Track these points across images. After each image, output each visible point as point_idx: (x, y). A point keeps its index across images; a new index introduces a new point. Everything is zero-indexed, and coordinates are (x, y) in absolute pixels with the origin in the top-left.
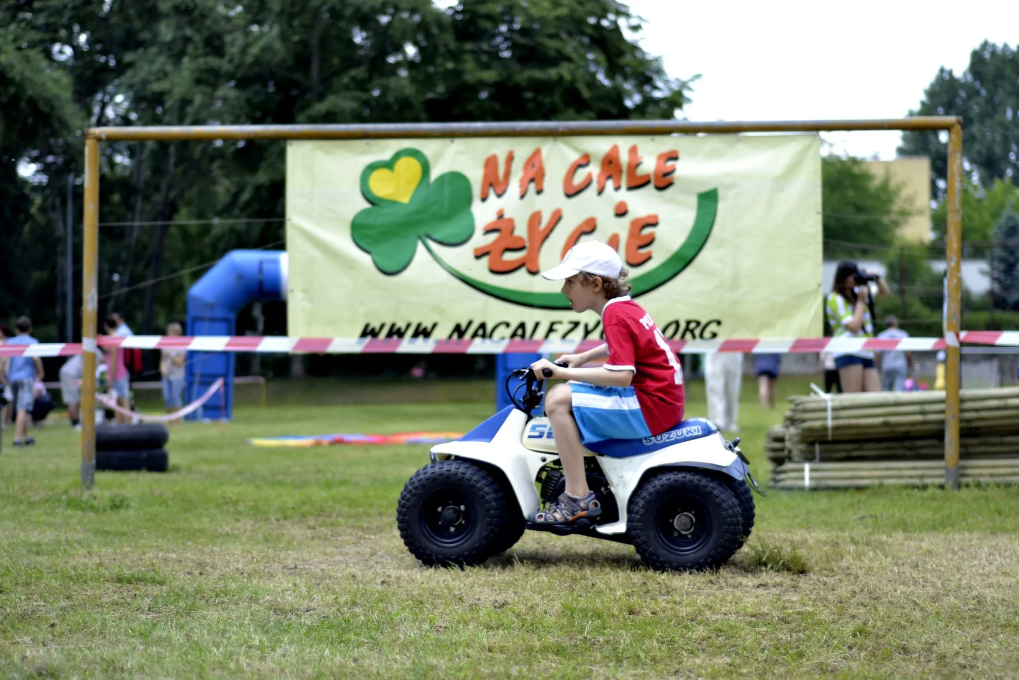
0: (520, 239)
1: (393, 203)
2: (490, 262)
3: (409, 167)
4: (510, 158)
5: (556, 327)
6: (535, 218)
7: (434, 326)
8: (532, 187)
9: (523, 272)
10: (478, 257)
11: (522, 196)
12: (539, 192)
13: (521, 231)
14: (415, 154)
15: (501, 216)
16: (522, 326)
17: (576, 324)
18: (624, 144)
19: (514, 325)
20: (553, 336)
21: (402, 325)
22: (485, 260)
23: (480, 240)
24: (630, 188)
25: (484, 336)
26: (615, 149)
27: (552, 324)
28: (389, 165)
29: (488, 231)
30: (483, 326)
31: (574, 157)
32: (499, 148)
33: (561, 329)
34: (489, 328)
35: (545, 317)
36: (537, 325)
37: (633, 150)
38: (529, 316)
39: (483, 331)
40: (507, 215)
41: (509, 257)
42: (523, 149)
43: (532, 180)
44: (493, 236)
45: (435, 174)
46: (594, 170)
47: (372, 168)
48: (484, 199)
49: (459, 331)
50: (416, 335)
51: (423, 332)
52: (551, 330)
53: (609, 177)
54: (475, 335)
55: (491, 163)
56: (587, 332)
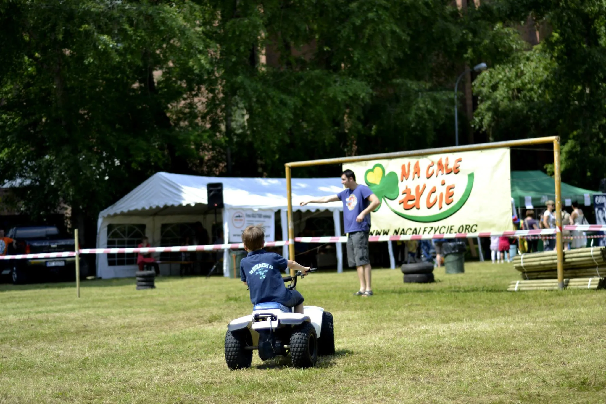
0: (413, 196)
1: (375, 185)
2: (404, 205)
3: (378, 170)
4: (409, 165)
5: (426, 229)
6: (418, 188)
7: (389, 230)
8: (416, 176)
9: (415, 208)
10: (400, 204)
11: (413, 179)
12: (419, 177)
13: (413, 193)
14: (379, 165)
15: (407, 188)
16: (416, 229)
17: (432, 228)
18: (443, 156)
19: (413, 229)
20: (425, 232)
21: (379, 231)
22: (402, 205)
23: (401, 197)
24: (448, 174)
25: (404, 234)
26: (441, 159)
27: (425, 228)
28: (372, 170)
29: (404, 193)
30: (403, 230)
31: (430, 163)
32: (405, 161)
33: (428, 230)
34: (405, 231)
35: (423, 225)
36: (420, 229)
37: (447, 159)
38: (418, 225)
39: (404, 232)
41: (410, 203)
42: (413, 161)
43: (416, 173)
44: (405, 195)
45: (387, 173)
46: (435, 167)
47: (368, 172)
48: (402, 181)
49: (396, 232)
50: (384, 234)
51: (386, 233)
52: (425, 231)
53: (440, 170)
54: (401, 234)
55: (403, 167)
56: (435, 231)
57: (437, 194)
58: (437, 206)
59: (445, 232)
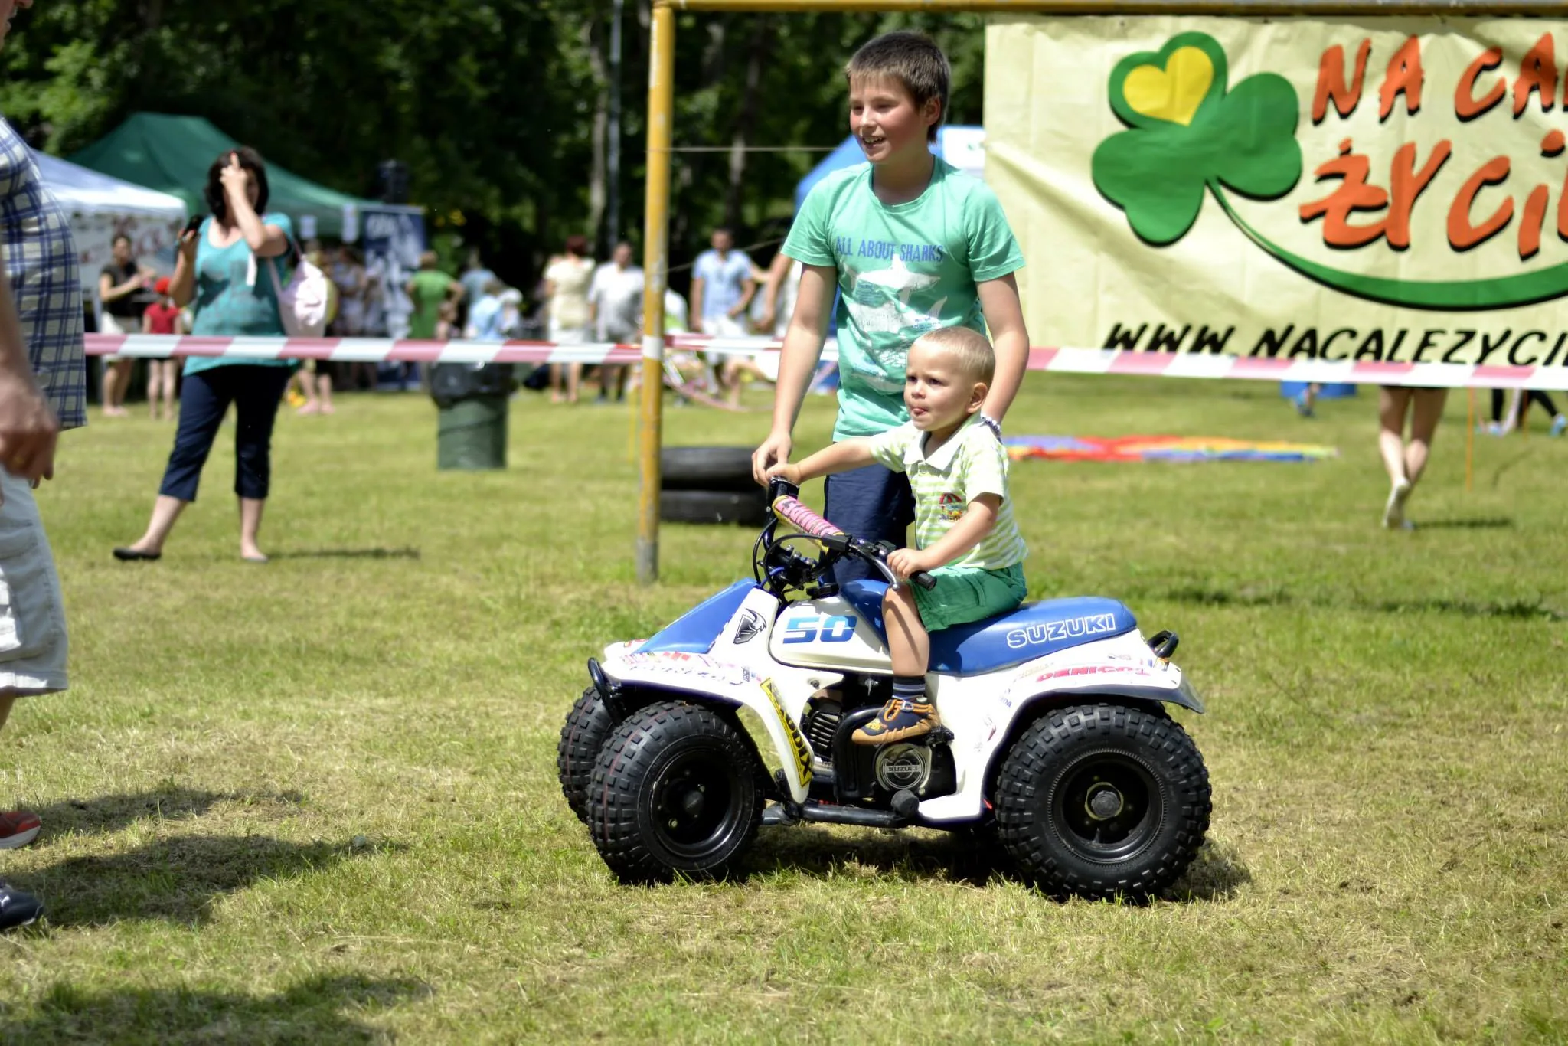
0: (1378, 190)
1: (1165, 124)
2: (1326, 228)
3: (1192, 63)
4: (1365, 52)
5: (1433, 339)
6: (1404, 156)
7: (1230, 331)
8: (1401, 102)
10: (1305, 220)
11: (1383, 120)
12: (1413, 111)
13: (1380, 177)
14: (1201, 41)
15: (1346, 151)
16: (1378, 335)
17: (1469, 335)
19: (1363, 335)
20: (1427, 353)
21: (1175, 328)
22: (1318, 225)
23: (1309, 191)
25: (1312, 353)
27: (1428, 334)
28: (1158, 60)
29: (1324, 177)
30: (1311, 334)
31: (1474, 51)
32: (1347, 34)
33: (1443, 343)
34: (1321, 339)
35: (1416, 323)
36: (1402, 334)
38: (1390, 319)
39: (1311, 345)
40: (1356, 151)
41: (1357, 220)
42: (1384, 38)
43: (1401, 91)
44: (1333, 185)
45: (1235, 77)
46: (1509, 74)
47: (1128, 64)
48: (1318, 121)
49: (1271, 341)
50: (1197, 348)
51: (1210, 343)
52: (1425, 343)
53: (1532, 89)
54: (1297, 349)
55: (1331, 60)
56: (1487, 349)
57: (1515, 192)
59: (1542, 357)
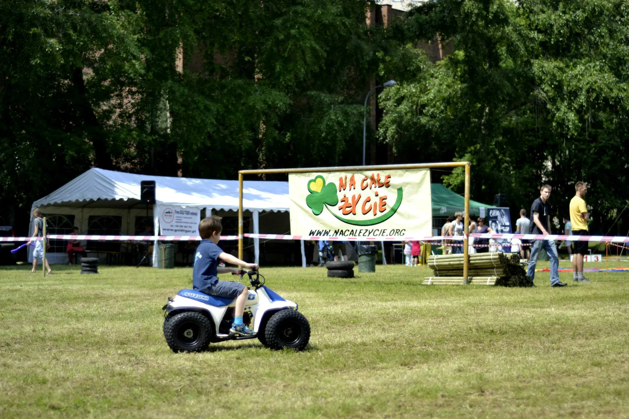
0: (350, 204)
1: (317, 192)
3: (319, 181)
4: (346, 178)
6: (354, 197)
7: (329, 231)
8: (352, 187)
9: (352, 214)
10: (340, 210)
11: (350, 190)
12: (354, 188)
13: (350, 201)
14: (321, 177)
16: (353, 231)
17: (367, 230)
19: (350, 231)
20: (360, 234)
22: (342, 210)
23: (340, 204)
24: (380, 187)
25: (343, 235)
26: (373, 175)
27: (361, 230)
28: (314, 181)
29: (342, 201)
30: (342, 231)
31: (363, 177)
32: (343, 175)
33: (363, 232)
34: (344, 232)
35: (359, 228)
36: (357, 230)
37: (378, 175)
38: (355, 228)
39: (342, 233)
40: (346, 196)
41: (348, 209)
42: (349, 175)
43: (352, 185)
44: (343, 203)
45: (327, 183)
46: (369, 181)
47: (311, 181)
48: (340, 191)
49: (336, 232)
50: (325, 234)
51: (327, 233)
52: (360, 232)
53: (373, 184)
54: (340, 235)
55: (341, 179)
56: (370, 233)
57: (372, 203)
58: (371, 213)
59: (378, 235)
